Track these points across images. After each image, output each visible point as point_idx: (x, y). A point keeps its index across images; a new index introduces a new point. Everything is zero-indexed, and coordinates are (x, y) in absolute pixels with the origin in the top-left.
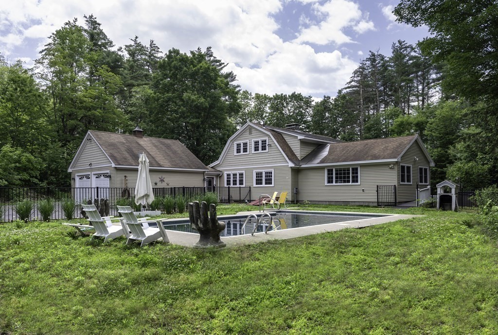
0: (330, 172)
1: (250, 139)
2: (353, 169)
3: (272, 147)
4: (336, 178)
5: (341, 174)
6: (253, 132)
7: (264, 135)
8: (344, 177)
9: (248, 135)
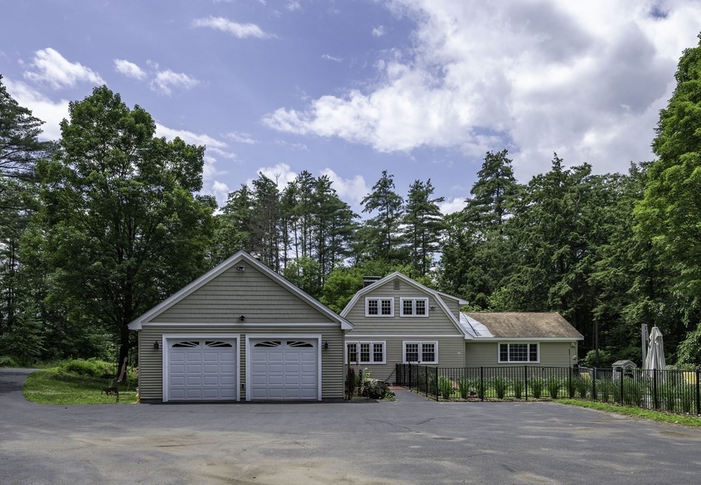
0: (504, 347)
1: (397, 296)
2: (531, 346)
3: (435, 312)
4: (511, 355)
5: (516, 350)
6: (401, 287)
7: (420, 293)
8: (521, 355)
9: (393, 290)
